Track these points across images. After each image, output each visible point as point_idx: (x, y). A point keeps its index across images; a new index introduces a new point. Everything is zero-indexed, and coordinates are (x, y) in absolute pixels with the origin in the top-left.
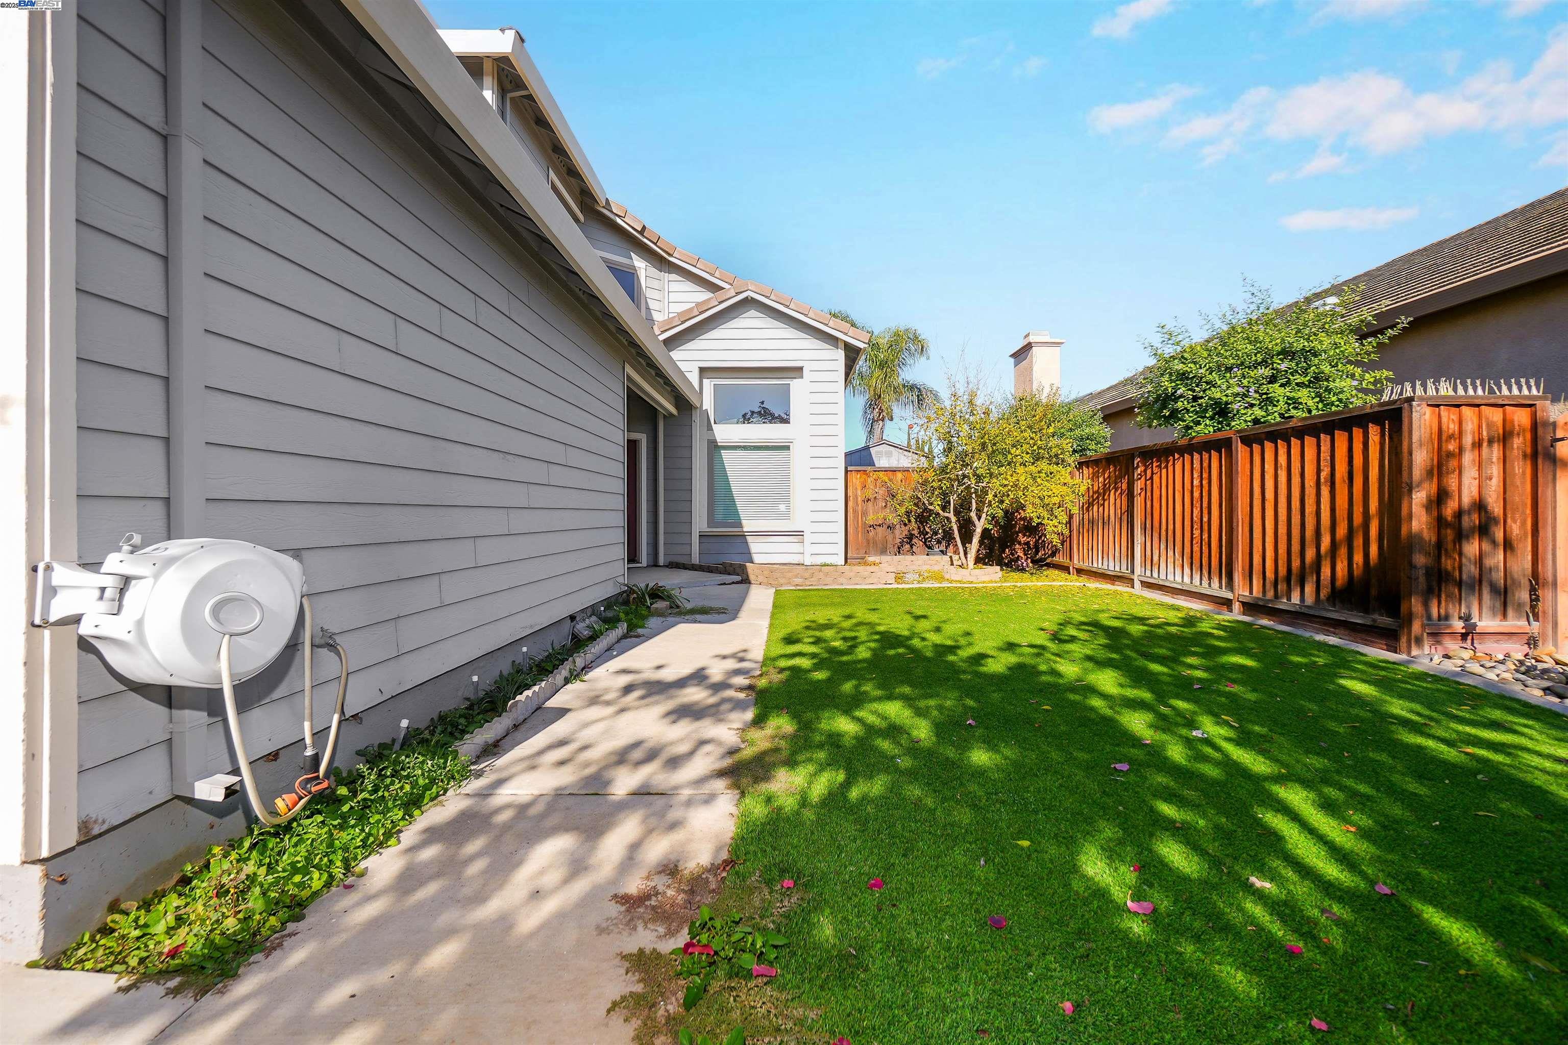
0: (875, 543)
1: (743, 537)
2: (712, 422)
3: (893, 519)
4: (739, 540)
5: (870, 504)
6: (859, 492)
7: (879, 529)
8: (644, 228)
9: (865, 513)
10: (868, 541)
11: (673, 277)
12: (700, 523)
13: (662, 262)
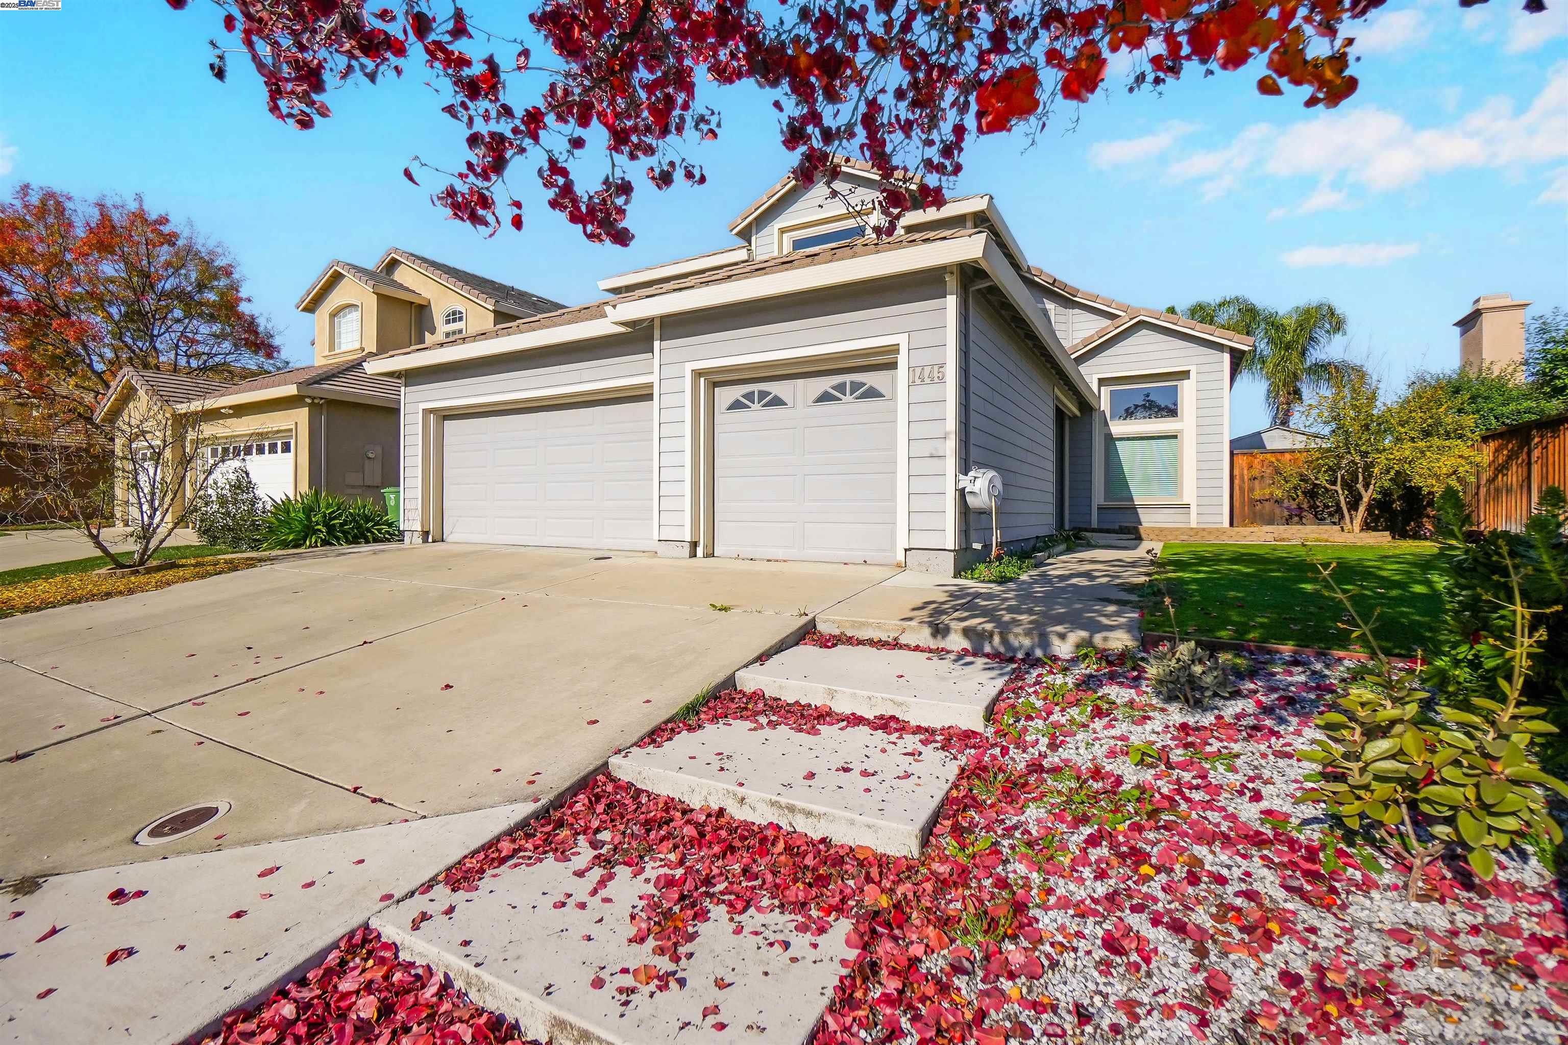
0: (1262, 515)
1: (1133, 508)
2: (1108, 419)
3: (1278, 493)
4: (1129, 512)
5: (1257, 482)
6: (1245, 472)
7: (1267, 504)
8: (1055, 280)
9: (1251, 490)
10: (1254, 513)
11: (1077, 311)
12: (1098, 497)
13: (1067, 300)
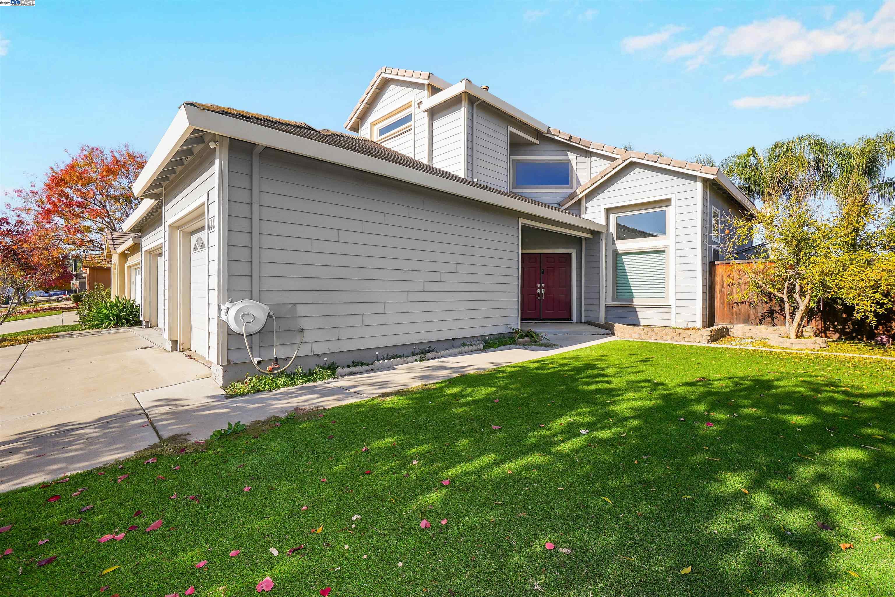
0: (738, 315)
1: (633, 308)
2: (615, 238)
4: (628, 308)
6: (725, 279)
7: (742, 306)
8: (571, 137)
9: (730, 294)
11: (594, 158)
12: (606, 299)
13: (586, 153)
